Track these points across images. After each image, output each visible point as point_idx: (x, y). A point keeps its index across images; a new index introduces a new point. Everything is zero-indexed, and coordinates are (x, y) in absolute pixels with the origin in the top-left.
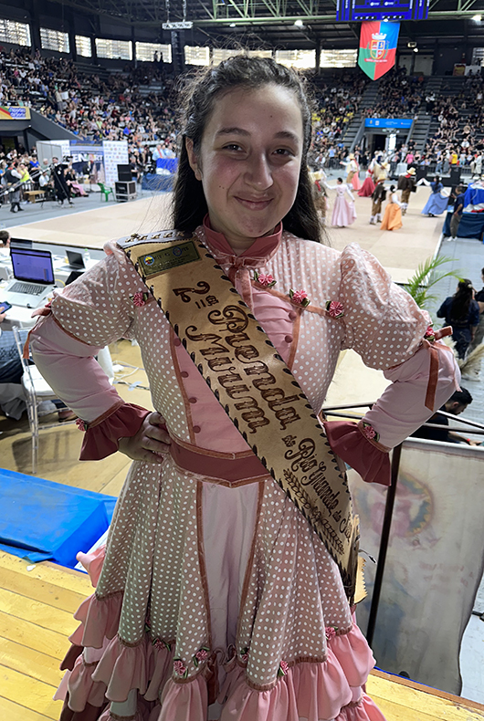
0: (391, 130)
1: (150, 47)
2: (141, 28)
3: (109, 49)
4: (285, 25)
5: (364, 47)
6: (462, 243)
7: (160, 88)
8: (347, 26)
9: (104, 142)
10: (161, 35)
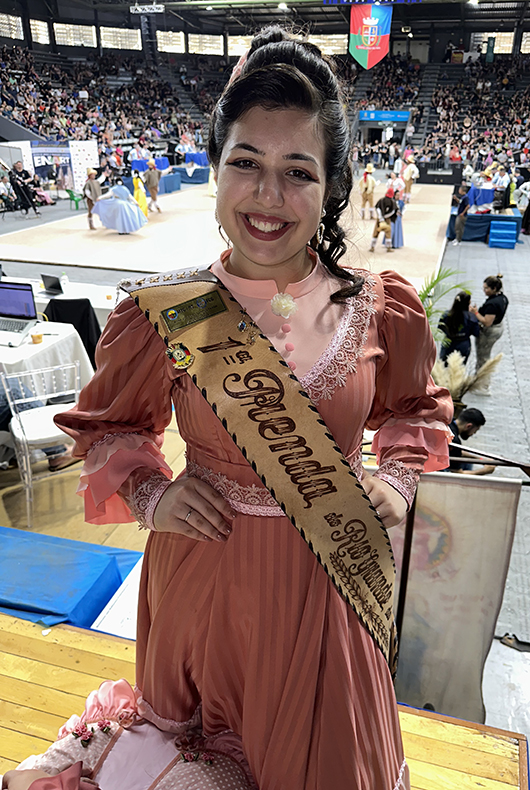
0: (387, 123)
1: (117, 33)
2: (106, 11)
3: (70, 35)
4: (268, 8)
5: (355, 33)
6: (467, 247)
7: (130, 79)
8: (336, 9)
9: (71, 143)
10: (129, 19)
